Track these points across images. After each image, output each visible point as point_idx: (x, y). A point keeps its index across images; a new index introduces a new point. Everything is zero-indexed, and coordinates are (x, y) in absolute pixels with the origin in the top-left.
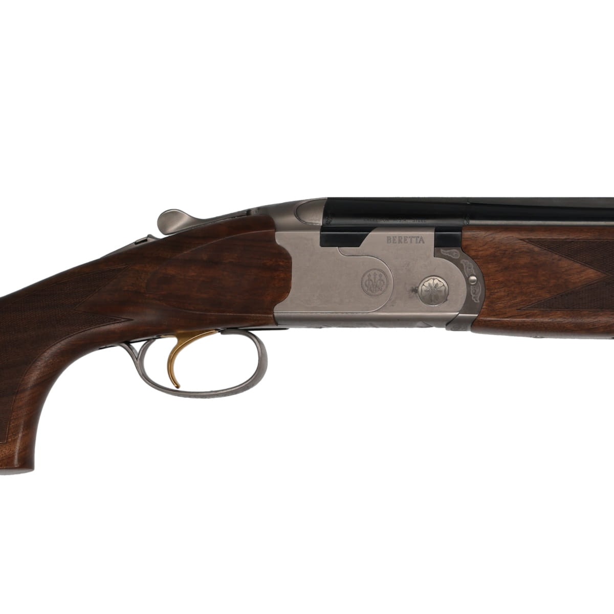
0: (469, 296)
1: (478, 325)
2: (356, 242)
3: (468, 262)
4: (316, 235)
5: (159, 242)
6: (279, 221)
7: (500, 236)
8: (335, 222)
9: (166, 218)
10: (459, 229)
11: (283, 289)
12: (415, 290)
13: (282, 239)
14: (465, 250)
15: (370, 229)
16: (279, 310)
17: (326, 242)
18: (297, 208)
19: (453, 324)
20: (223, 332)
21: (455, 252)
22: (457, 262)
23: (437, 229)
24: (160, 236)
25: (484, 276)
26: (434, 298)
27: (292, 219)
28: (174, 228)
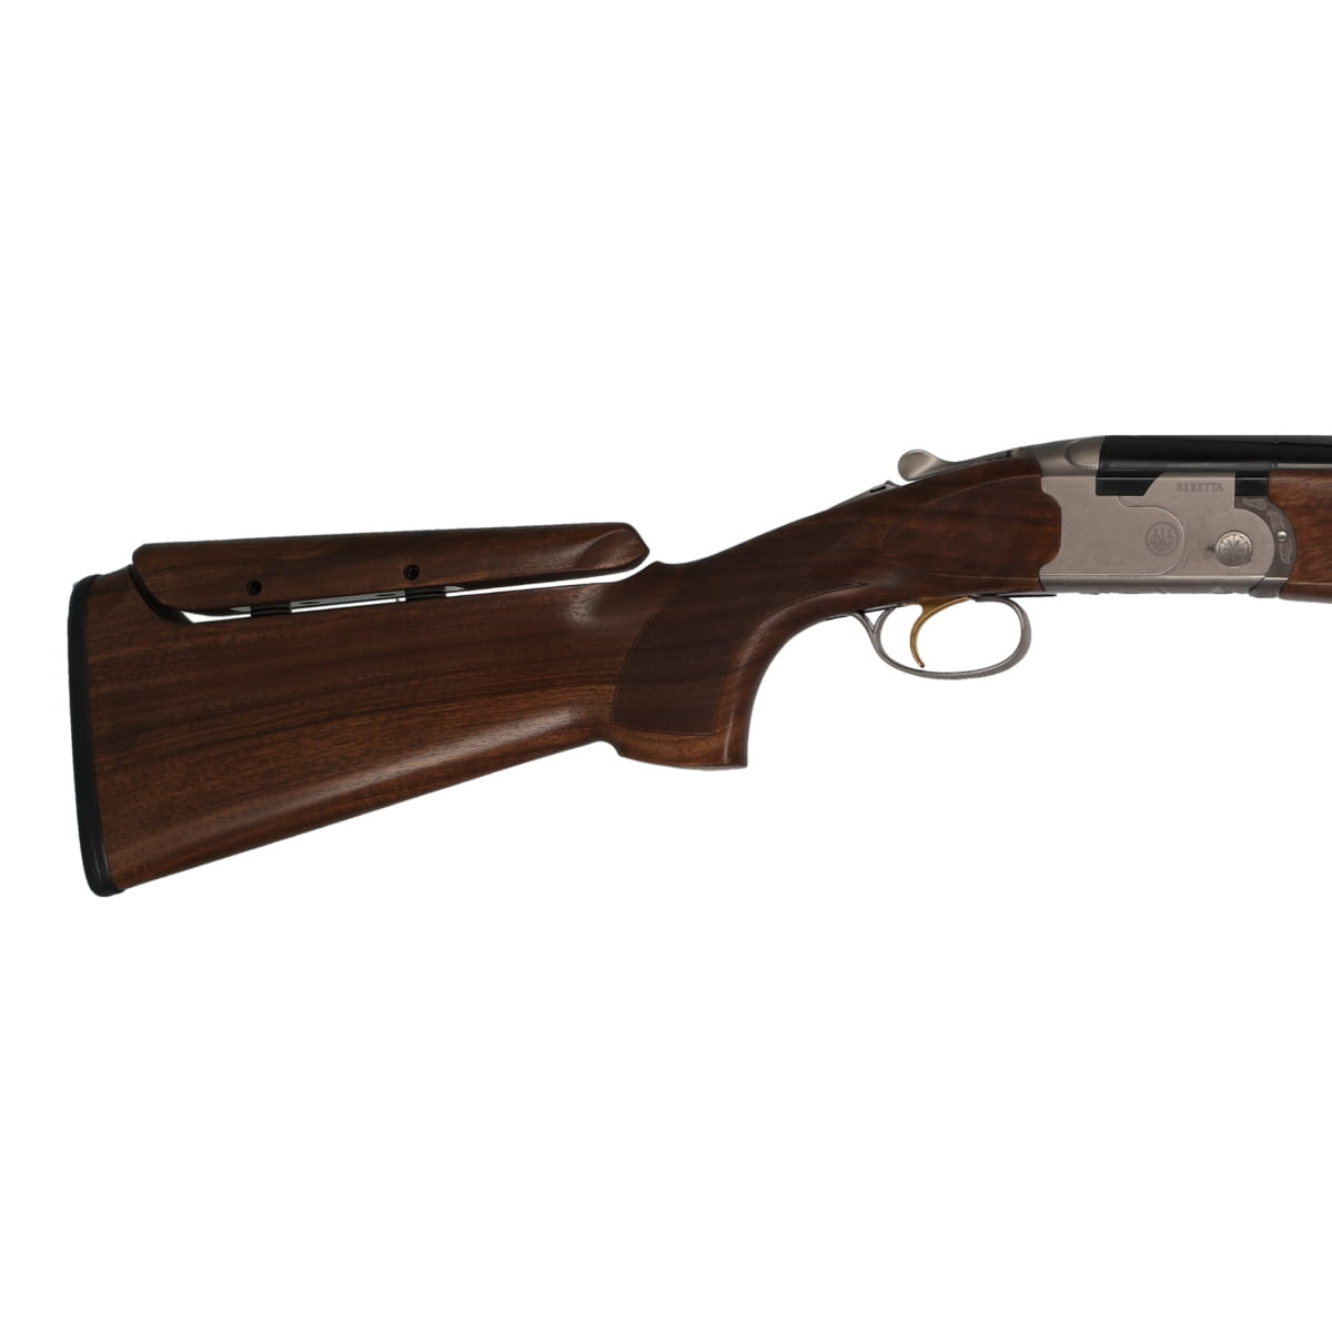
0: (1277, 556)
1: (1289, 591)
2: (1140, 489)
3: (1275, 514)
4: (1091, 481)
5: (899, 490)
6: (1046, 464)
7: (1315, 483)
8: (1114, 465)
9: (909, 461)
10: (1265, 474)
11: (1051, 547)
12: (1212, 549)
13: (1049, 485)
14: (1272, 499)
15: (1156, 474)
16: (1046, 573)
17: (1103, 489)
18: (1068, 449)
19: (1258, 589)
20: (977, 599)
21: (1261, 502)
22: (1262, 515)
23: (1239, 474)
24: (901, 482)
25: (1295, 531)
26: (1235, 557)
27: (1062, 462)
28: (919, 471)
